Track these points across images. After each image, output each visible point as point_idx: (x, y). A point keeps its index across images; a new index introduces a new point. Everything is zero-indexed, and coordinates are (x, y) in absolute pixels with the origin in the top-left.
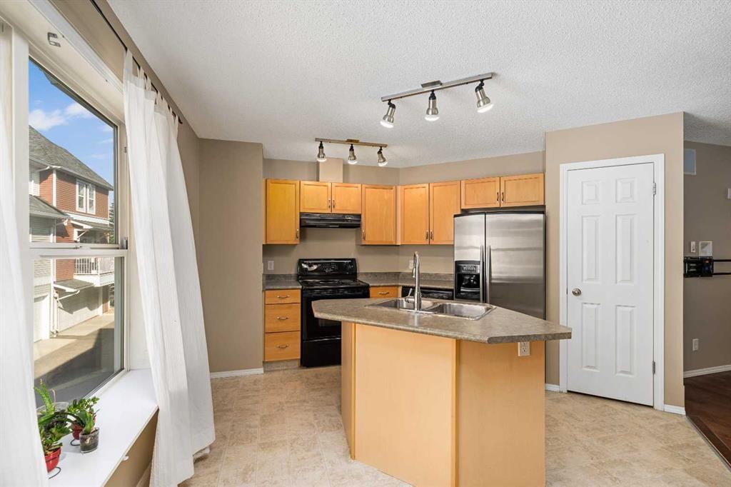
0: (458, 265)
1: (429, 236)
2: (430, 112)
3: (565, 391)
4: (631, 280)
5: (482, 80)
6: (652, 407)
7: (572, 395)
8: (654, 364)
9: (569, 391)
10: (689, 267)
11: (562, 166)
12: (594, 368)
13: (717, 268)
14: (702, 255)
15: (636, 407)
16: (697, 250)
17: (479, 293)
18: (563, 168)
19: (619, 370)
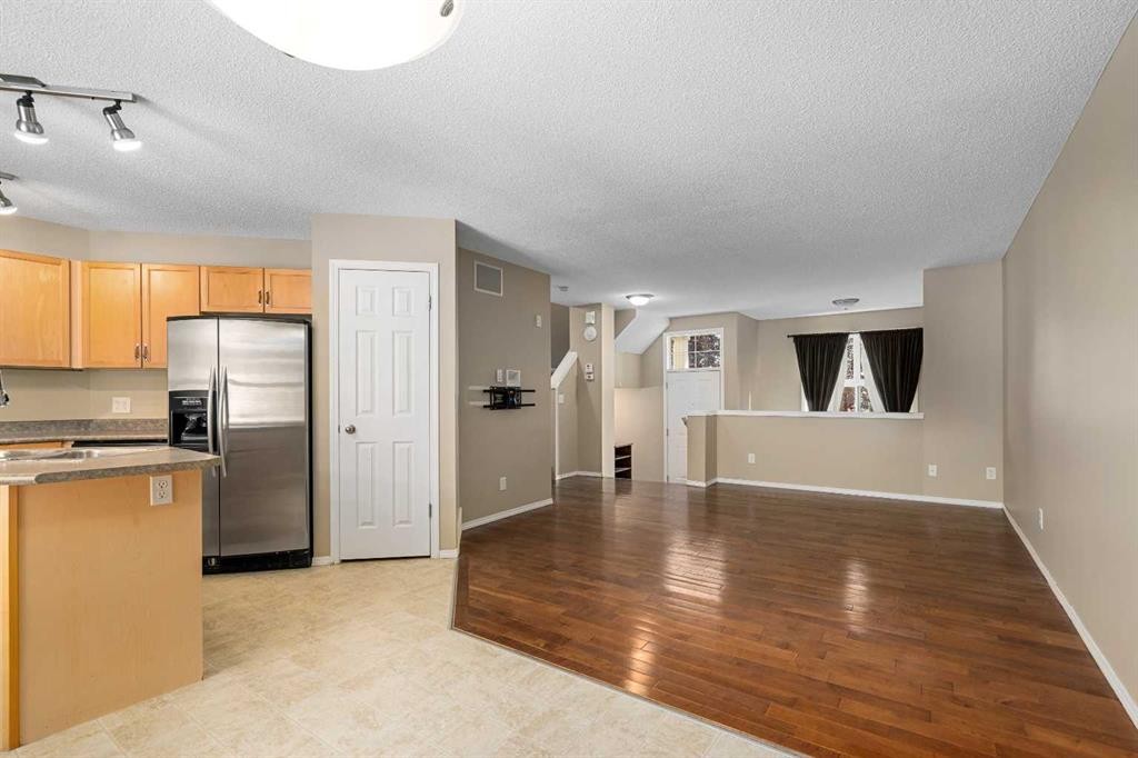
0: (175, 398)
1: (142, 353)
2: (23, 127)
3: (337, 561)
4: (409, 410)
5: (118, 101)
6: (429, 557)
7: (345, 564)
8: (430, 506)
9: (344, 561)
10: (495, 399)
11: (331, 261)
12: (370, 524)
13: (525, 398)
14: (509, 384)
15: (412, 561)
16: (504, 379)
17: (206, 441)
18: (335, 264)
19: (397, 521)
